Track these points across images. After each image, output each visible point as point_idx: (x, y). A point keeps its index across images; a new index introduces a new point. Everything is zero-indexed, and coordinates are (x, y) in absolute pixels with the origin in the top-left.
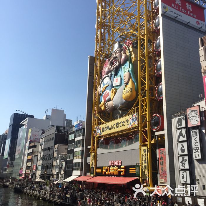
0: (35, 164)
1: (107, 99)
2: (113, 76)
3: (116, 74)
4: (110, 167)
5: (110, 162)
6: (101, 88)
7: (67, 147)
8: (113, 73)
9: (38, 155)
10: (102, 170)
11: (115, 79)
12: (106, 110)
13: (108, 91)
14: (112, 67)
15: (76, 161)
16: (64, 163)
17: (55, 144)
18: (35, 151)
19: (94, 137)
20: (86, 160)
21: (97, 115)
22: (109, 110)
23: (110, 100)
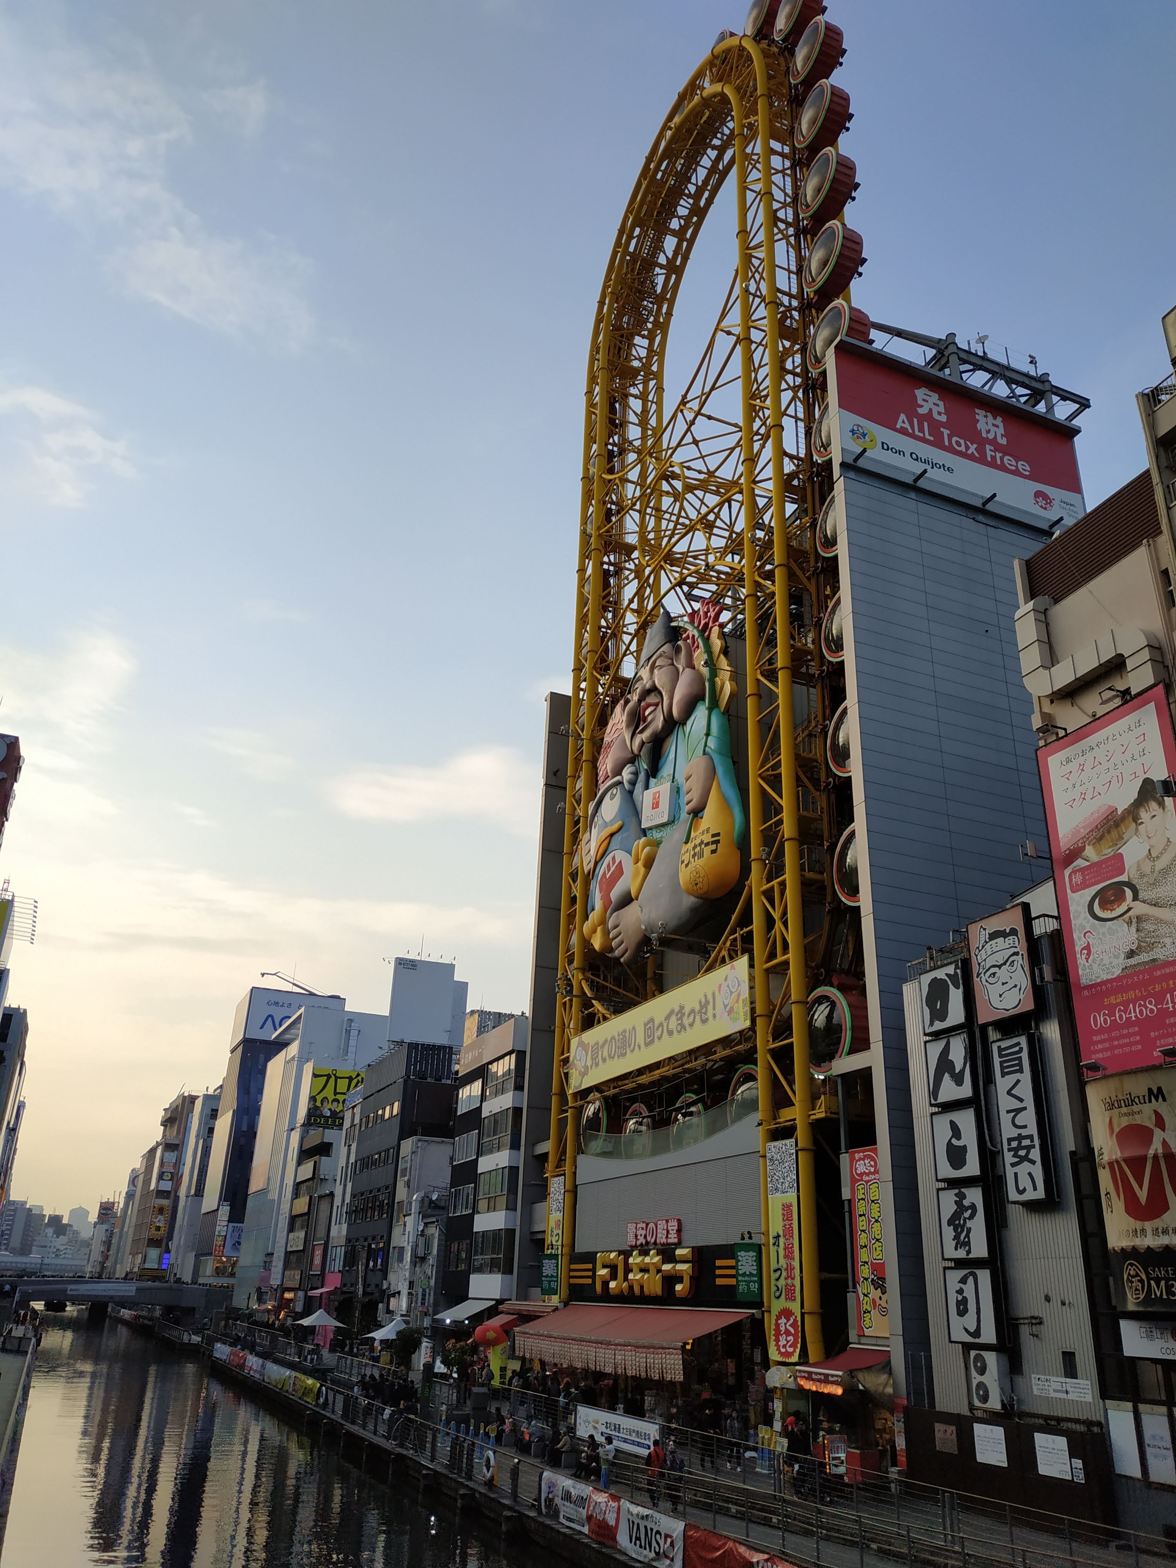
0: (320, 1239)
1: (615, 894)
3: (654, 770)
4: (627, 1254)
5: (631, 1227)
6: (591, 845)
8: (643, 767)
9: (332, 1195)
10: (594, 1270)
11: (648, 796)
13: (620, 855)
14: (638, 740)
15: (485, 1221)
16: (435, 1235)
17: (403, 1136)
18: (323, 1172)
19: (562, 1094)
20: (528, 1217)
21: (578, 979)
22: (623, 950)
23: (627, 900)
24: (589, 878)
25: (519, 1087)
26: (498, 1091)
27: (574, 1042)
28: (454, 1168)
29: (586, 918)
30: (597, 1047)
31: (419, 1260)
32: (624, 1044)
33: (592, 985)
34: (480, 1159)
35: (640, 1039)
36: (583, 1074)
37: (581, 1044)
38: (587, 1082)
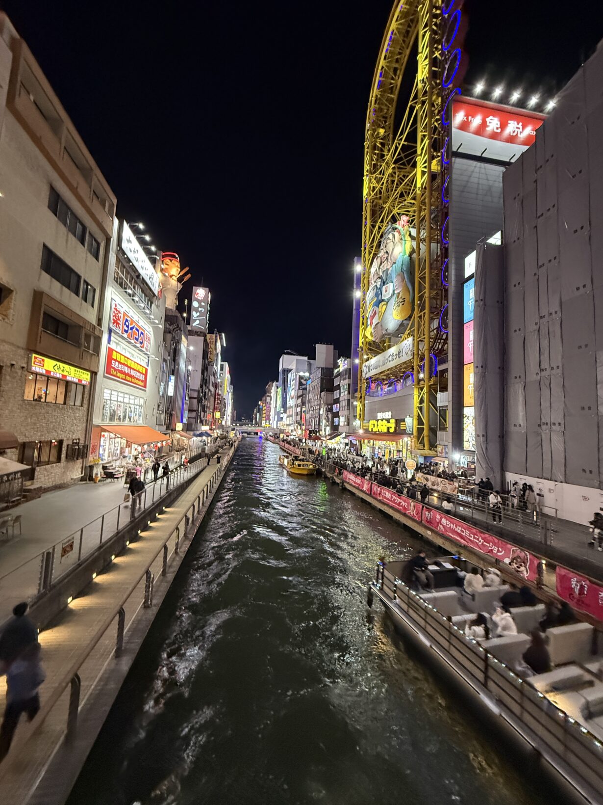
4: (378, 421)
5: (379, 415)
10: (369, 425)
11: (384, 288)
13: (375, 309)
17: (321, 392)
19: (361, 380)
21: (365, 347)
22: (377, 338)
23: (378, 323)
25: (349, 378)
26: (344, 379)
27: (364, 365)
28: (334, 400)
30: (370, 366)
32: (377, 365)
33: (368, 349)
34: (340, 398)
35: (382, 364)
36: (366, 374)
37: (365, 366)
38: (367, 376)
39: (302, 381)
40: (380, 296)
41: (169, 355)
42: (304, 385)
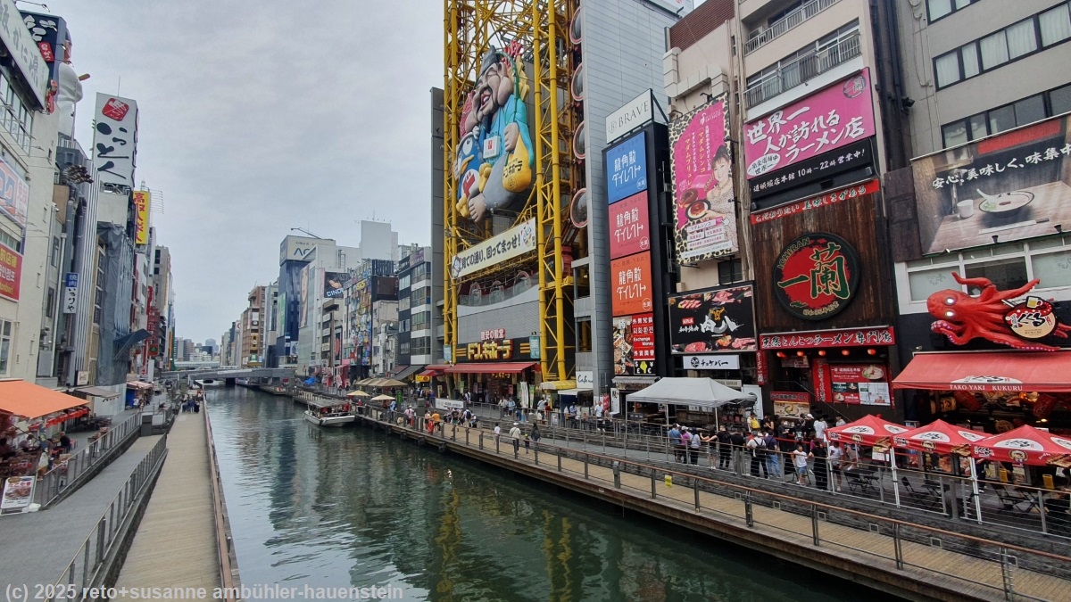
1: (471, 190)
2: (482, 132)
3: (488, 130)
4: (481, 344)
5: (483, 333)
6: (458, 165)
7: (396, 306)
8: (483, 127)
10: (467, 351)
11: (486, 142)
12: (470, 216)
13: (473, 171)
14: (480, 114)
15: (417, 334)
16: (393, 341)
17: (374, 300)
18: (335, 318)
19: (449, 280)
20: (436, 331)
21: (454, 230)
22: (476, 215)
23: (477, 193)
24: (458, 182)
25: (428, 278)
26: (419, 280)
27: (454, 258)
28: (400, 313)
29: (457, 202)
30: (465, 259)
31: (386, 351)
32: (477, 258)
33: (461, 233)
34: (412, 309)
35: (485, 255)
36: (459, 271)
37: (457, 258)
38: (461, 274)
39: (331, 282)
40: (480, 154)
41: (64, 230)
42: (335, 289)
